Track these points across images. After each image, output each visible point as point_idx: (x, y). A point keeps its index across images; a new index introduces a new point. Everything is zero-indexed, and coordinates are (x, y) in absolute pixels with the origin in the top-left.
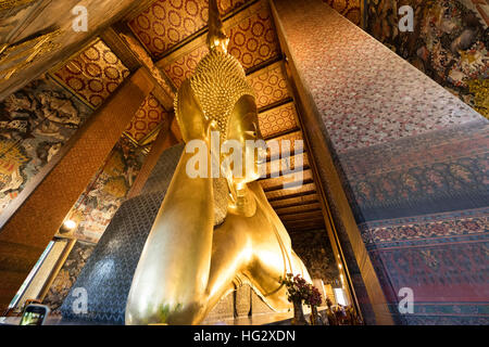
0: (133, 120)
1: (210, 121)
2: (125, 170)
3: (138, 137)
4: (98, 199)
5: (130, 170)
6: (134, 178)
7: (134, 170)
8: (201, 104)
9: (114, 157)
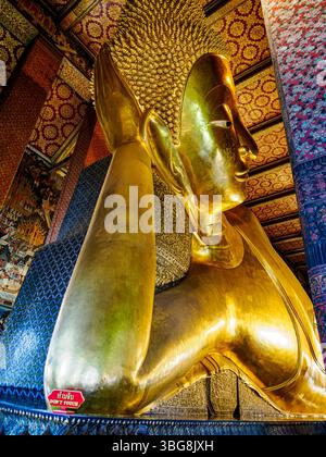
0: (39, 124)
1: (147, 110)
2: (39, 204)
3: (50, 150)
4: (11, 249)
5: (45, 204)
6: (52, 214)
7: (51, 203)
8: (130, 86)
9: (21, 186)
